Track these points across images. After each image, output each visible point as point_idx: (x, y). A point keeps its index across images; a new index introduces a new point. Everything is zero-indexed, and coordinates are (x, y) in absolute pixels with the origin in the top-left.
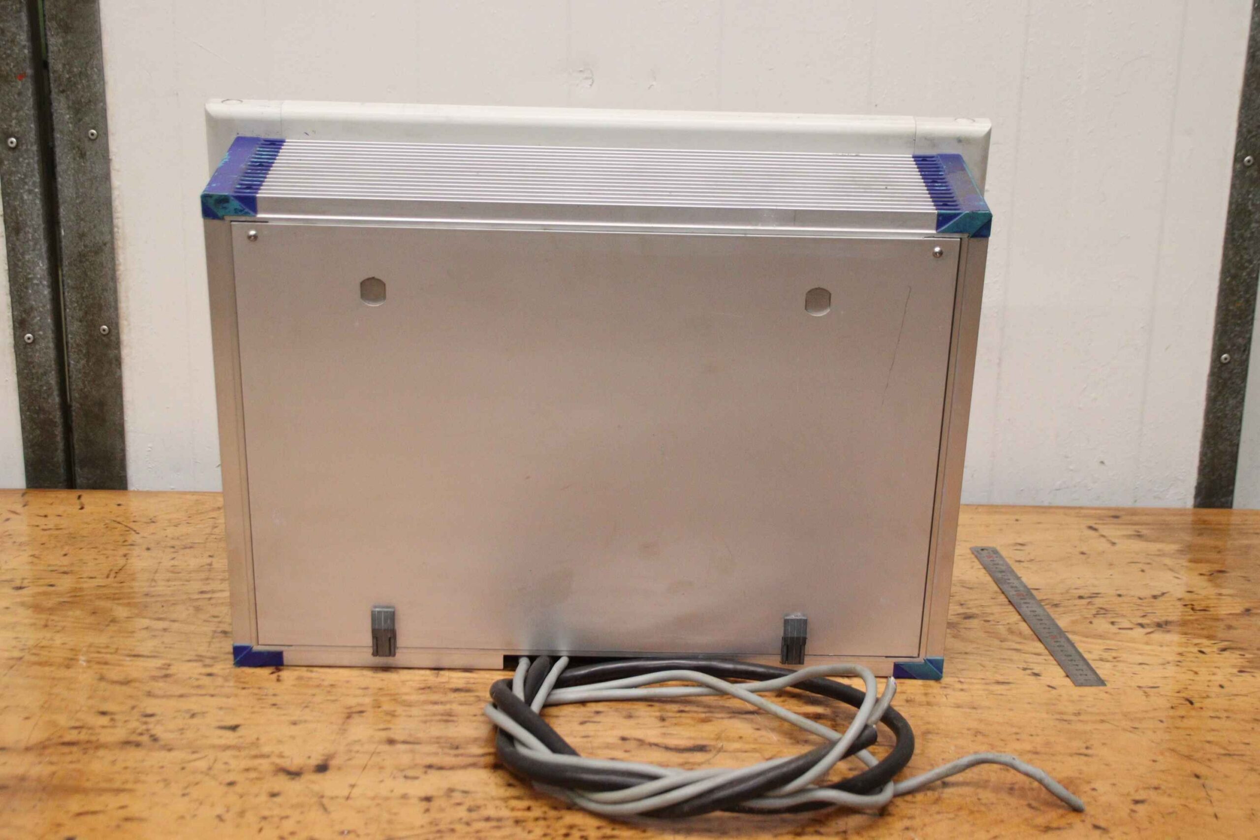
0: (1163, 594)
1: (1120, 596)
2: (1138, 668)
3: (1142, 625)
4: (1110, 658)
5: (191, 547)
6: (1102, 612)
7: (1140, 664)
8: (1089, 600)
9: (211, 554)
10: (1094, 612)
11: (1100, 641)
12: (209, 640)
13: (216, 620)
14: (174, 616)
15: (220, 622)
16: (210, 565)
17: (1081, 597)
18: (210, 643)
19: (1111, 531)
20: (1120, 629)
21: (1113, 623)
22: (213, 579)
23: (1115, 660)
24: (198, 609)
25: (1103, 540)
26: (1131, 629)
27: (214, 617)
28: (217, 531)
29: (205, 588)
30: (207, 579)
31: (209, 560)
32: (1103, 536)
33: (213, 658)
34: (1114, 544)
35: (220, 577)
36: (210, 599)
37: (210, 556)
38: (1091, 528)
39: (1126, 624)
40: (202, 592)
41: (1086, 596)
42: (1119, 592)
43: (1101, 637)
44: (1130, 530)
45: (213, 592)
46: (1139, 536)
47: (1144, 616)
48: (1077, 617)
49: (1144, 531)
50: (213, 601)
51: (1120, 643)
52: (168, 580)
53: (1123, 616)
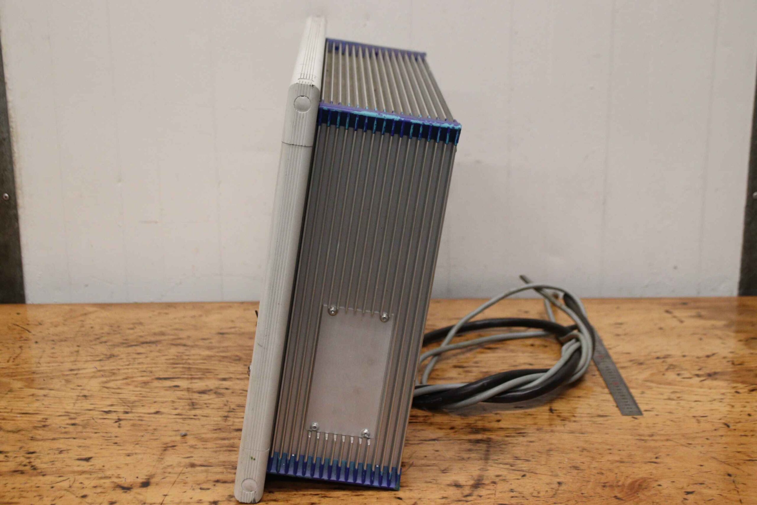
0: (713, 354)
1: (684, 356)
2: (694, 404)
3: (698, 376)
4: (675, 398)
5: (65, 341)
6: (671, 367)
7: (696, 401)
8: (663, 360)
9: (78, 344)
10: (666, 367)
11: (670, 387)
12: (74, 402)
13: (80, 388)
14: (52, 387)
15: (82, 389)
16: (78, 352)
17: (658, 358)
18: (74, 404)
19: (679, 313)
20: (684, 378)
21: (678, 375)
22: (78, 361)
23: (678, 399)
24: (68, 381)
25: (675, 319)
26: (690, 378)
27: (78, 386)
28: (83, 329)
29: (74, 367)
30: (75, 361)
31: (76, 349)
32: (675, 317)
33: (76, 413)
34: (682, 322)
35: (84, 360)
36: (76, 374)
37: (78, 346)
38: (667, 312)
39: (688, 375)
40: (71, 370)
41: (662, 357)
42: (684, 354)
43: (670, 384)
44: (693, 313)
45: (79, 369)
46: (700, 316)
47: (700, 369)
48: (655, 371)
49: (703, 313)
50: (78, 376)
51: (683, 388)
52: (49, 363)
53: (686, 370)
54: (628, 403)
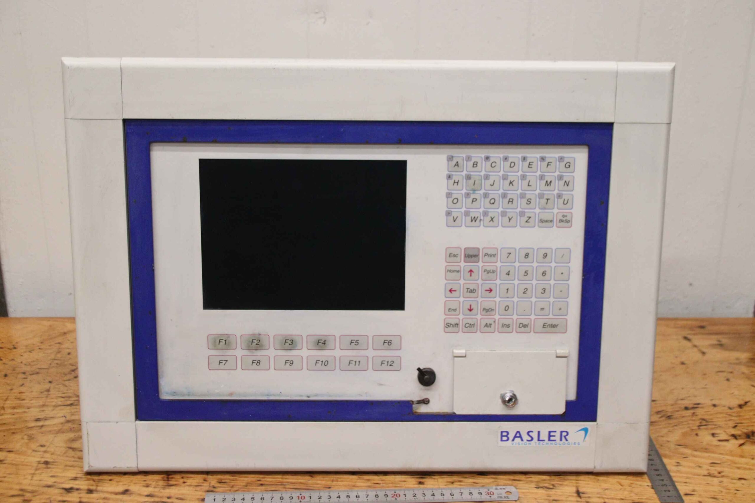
0: (746, 403)
1: (714, 406)
2: (739, 484)
3: (734, 436)
4: (716, 474)
5: (37, 373)
6: (704, 423)
7: (740, 479)
8: (692, 411)
9: (50, 380)
10: (698, 423)
11: (706, 455)
12: (33, 472)
13: (43, 449)
14: (11, 446)
15: (45, 452)
16: (48, 390)
17: (686, 408)
18: (33, 475)
19: (700, 341)
20: (720, 441)
21: (713, 435)
22: (47, 406)
23: (720, 475)
24: (31, 438)
25: (695, 349)
26: (727, 440)
27: (42, 446)
28: (59, 356)
29: (41, 416)
30: (44, 406)
31: (47, 386)
32: (695, 346)
33: (32, 492)
34: (704, 353)
35: (53, 404)
36: (42, 426)
37: (50, 382)
38: (686, 338)
39: (723, 436)
40: (38, 420)
41: (691, 406)
42: (714, 402)
43: (706, 450)
44: (713, 340)
45: (46, 419)
46: (721, 345)
47: (735, 427)
48: (686, 430)
49: (724, 341)
50: (44, 429)
51: (721, 456)
52: (14, 408)
53: (720, 427)
54: (665, 482)
